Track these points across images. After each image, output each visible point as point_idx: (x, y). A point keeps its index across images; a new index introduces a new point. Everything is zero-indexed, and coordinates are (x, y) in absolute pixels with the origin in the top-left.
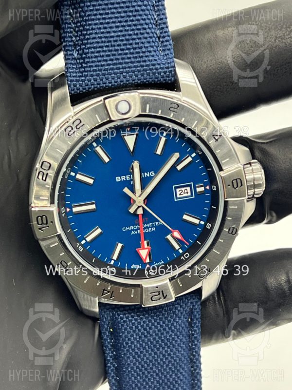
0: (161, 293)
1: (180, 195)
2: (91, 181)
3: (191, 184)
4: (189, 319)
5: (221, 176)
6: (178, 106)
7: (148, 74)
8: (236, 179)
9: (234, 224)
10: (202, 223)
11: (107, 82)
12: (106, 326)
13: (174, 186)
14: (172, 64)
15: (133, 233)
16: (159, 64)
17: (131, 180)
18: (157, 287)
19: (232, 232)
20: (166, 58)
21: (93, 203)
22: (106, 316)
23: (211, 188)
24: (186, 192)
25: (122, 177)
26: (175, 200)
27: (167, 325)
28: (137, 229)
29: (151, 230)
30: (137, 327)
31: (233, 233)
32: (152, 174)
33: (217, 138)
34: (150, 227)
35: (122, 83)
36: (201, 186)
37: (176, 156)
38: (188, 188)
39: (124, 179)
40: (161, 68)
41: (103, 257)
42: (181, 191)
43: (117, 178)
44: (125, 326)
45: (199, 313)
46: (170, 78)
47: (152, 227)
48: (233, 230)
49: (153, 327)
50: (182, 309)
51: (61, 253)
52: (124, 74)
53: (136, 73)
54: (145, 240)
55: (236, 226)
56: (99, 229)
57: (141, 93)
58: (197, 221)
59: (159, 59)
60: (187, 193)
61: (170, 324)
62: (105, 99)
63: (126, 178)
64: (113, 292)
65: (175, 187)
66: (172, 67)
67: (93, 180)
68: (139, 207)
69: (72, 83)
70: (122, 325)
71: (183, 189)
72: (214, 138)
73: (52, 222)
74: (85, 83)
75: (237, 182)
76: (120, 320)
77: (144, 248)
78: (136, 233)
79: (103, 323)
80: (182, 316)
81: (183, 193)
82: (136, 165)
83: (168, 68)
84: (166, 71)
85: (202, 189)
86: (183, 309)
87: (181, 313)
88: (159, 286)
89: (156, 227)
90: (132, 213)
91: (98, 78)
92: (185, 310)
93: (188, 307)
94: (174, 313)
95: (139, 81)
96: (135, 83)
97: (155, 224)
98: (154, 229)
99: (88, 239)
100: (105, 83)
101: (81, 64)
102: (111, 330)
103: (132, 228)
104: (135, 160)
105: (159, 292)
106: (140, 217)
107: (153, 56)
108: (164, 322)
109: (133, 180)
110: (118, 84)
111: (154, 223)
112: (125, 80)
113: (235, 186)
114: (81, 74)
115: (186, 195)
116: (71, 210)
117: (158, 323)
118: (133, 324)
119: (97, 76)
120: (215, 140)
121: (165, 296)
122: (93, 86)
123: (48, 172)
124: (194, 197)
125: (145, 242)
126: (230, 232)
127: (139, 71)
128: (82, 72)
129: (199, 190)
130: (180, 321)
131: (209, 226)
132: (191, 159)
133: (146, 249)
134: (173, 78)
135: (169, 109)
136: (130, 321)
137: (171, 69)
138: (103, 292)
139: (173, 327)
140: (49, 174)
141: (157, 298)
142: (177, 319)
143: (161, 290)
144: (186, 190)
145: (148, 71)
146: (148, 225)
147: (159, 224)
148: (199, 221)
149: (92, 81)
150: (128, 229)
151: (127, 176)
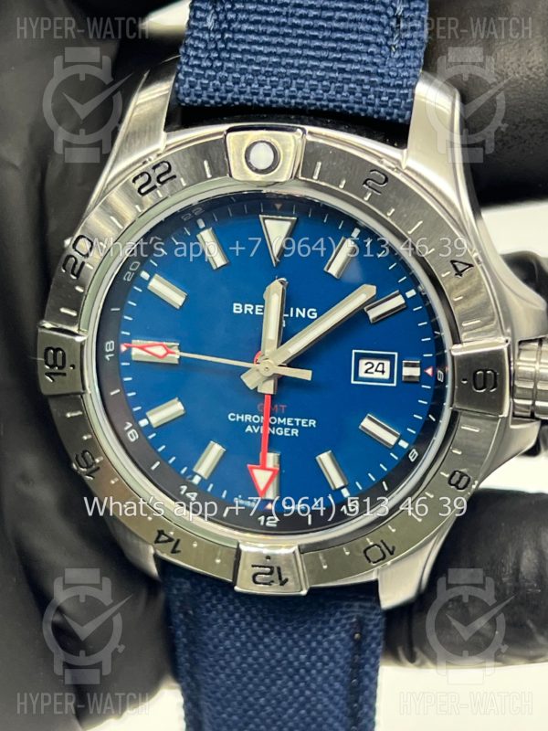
0: (276, 570)
1: (366, 372)
2: (178, 300)
3: (394, 356)
4: (357, 635)
5: (452, 356)
6: (386, 180)
7: (352, 91)
8: (485, 370)
9: (465, 467)
10: (404, 444)
11: (261, 93)
13: (354, 351)
14: (411, 81)
15: (249, 429)
16: (382, 75)
18: (268, 557)
19: (458, 482)
20: (401, 65)
23: (435, 372)
24: (380, 368)
25: (246, 305)
26: (353, 382)
28: (260, 424)
29: (290, 432)
31: (461, 485)
32: (311, 313)
33: (460, 267)
34: (287, 426)
35: (293, 101)
36: (414, 365)
38: (387, 364)
39: (250, 310)
40: (383, 84)
41: (179, 464)
42: (370, 366)
43: (235, 305)
47: (291, 427)
48: (461, 478)
50: (338, 614)
51: (85, 435)
52: (299, 81)
53: (325, 83)
54: (270, 451)
55: (469, 472)
56: (180, 404)
57: (311, 133)
58: (390, 439)
59: (384, 64)
60: (383, 372)
62: (230, 130)
63: (254, 310)
64: (178, 541)
65: (356, 354)
66: (408, 87)
67: (183, 299)
68: (266, 379)
69: (187, 79)
71: (376, 362)
72: (455, 267)
73: (73, 366)
74: (214, 84)
75: (486, 375)
77: (264, 468)
78: (256, 431)
80: (339, 627)
81: (373, 371)
82: (276, 287)
83: (399, 87)
84: (394, 94)
85: (416, 372)
87: (337, 622)
88: (275, 555)
89: (300, 428)
90: (251, 388)
91: (242, 77)
95: (331, 105)
97: (300, 422)
99: (154, 419)
100: (257, 94)
101: (216, 42)
103: (248, 417)
104: (280, 277)
105: (271, 568)
106: (267, 400)
107: (372, 54)
111: (298, 420)
112: (299, 94)
113: (480, 385)
114: (209, 64)
115: (378, 375)
116: (129, 351)
119: (241, 74)
120: (455, 272)
121: (283, 579)
122: (230, 95)
123: (85, 260)
124: (395, 385)
126: (453, 481)
128: (212, 61)
129: (407, 371)
131: (413, 455)
132: (404, 302)
133: (269, 470)
135: (365, 183)
137: (406, 91)
138: (158, 537)
140: (87, 265)
141: (266, 579)
142: (326, 630)
143: (278, 565)
144: (381, 366)
145: (352, 86)
146: (284, 419)
147: (307, 423)
148: (395, 439)
149: (228, 83)
150: (240, 420)
151: (257, 306)
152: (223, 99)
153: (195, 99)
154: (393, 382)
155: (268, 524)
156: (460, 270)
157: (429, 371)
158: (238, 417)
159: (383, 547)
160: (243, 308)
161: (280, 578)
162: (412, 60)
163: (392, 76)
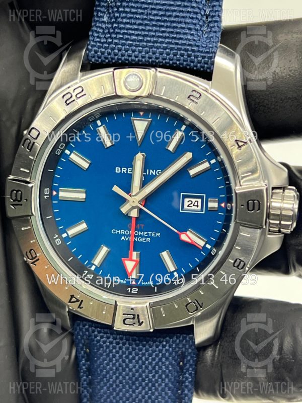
0: (136, 317)
1: (188, 206)
2: (86, 165)
3: (204, 196)
4: (181, 363)
6: (201, 96)
7: (182, 55)
8: (254, 201)
9: (242, 257)
10: (208, 246)
11: (133, 56)
12: (81, 345)
13: (182, 194)
14: (214, 50)
15: (123, 238)
16: (198, 46)
18: (132, 309)
19: (238, 265)
20: (208, 41)
21: (84, 192)
23: (226, 205)
24: (196, 204)
25: (123, 168)
26: (181, 211)
27: (150, 363)
28: (129, 235)
29: (145, 240)
31: (240, 267)
32: (158, 172)
34: (144, 236)
35: (151, 60)
36: (214, 201)
37: (189, 156)
38: (200, 200)
39: (125, 171)
40: (199, 51)
41: (83, 259)
42: (190, 202)
43: (117, 168)
44: (101, 351)
45: (194, 359)
46: (208, 66)
47: (146, 237)
48: (240, 263)
49: (134, 361)
50: (171, 349)
51: (31, 240)
52: (153, 49)
53: (167, 50)
54: (134, 251)
55: (245, 259)
56: (85, 224)
57: (159, 72)
58: (201, 243)
59: (199, 40)
60: (197, 206)
62: (115, 69)
63: (127, 171)
64: (82, 301)
66: (212, 53)
67: (88, 165)
68: (133, 208)
71: (194, 200)
72: (237, 144)
73: (26, 200)
74: (108, 52)
75: (254, 203)
77: (131, 260)
78: (127, 239)
80: (171, 358)
81: (192, 205)
82: (139, 157)
83: (208, 53)
84: (205, 56)
85: (216, 205)
86: (173, 350)
87: (170, 354)
88: (136, 308)
89: (151, 237)
90: (124, 212)
91: (123, 48)
92: (175, 351)
93: (179, 348)
94: (160, 351)
96: (166, 63)
97: (151, 234)
99: (70, 233)
100: (131, 56)
101: (109, 29)
102: (88, 350)
103: (123, 232)
105: (134, 315)
106: (134, 221)
107: (192, 35)
108: (147, 359)
110: (145, 61)
111: (150, 233)
112: (154, 56)
113: (250, 209)
115: (195, 208)
116: (58, 194)
117: (140, 358)
119: (122, 46)
120: (237, 146)
122: (116, 57)
123: (35, 141)
124: (204, 213)
125: (135, 254)
126: (236, 265)
127: (172, 49)
128: (106, 39)
129: (211, 205)
130: (167, 363)
131: (214, 251)
132: (209, 166)
133: (134, 261)
135: (189, 97)
136: (108, 347)
137: (211, 55)
138: (71, 299)
139: (157, 367)
140: (36, 144)
141: (131, 322)
142: (164, 359)
143: (138, 314)
144: (196, 203)
145: (182, 52)
146: (143, 233)
147: (155, 235)
148: (204, 243)
149: (115, 51)
150: (118, 233)
151: (129, 169)
152: (112, 59)
153: (97, 59)
154: (203, 211)
155: (132, 292)
156: (240, 145)
157: (223, 205)
158: (117, 232)
159: (196, 303)
160: (121, 170)
161: (139, 321)
162: (214, 38)
163: (203, 47)
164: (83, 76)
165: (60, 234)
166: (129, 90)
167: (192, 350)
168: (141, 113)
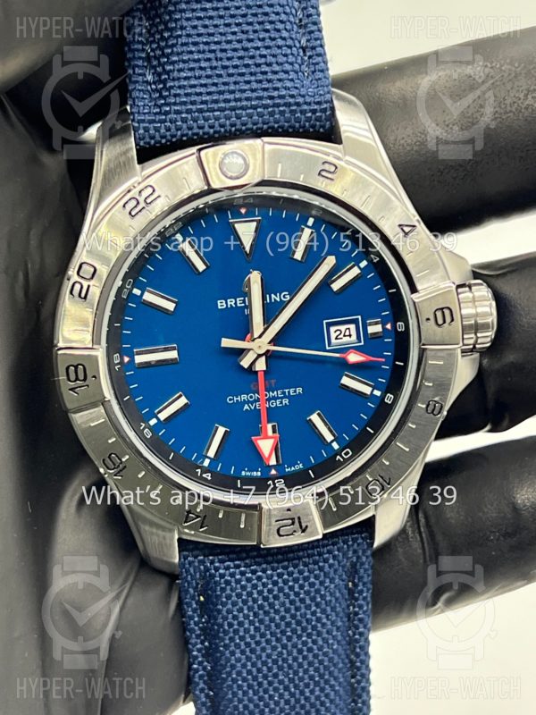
0: (297, 521)
1: (336, 338)
2: (170, 306)
3: (358, 319)
4: (350, 584)
5: (414, 303)
6: (336, 168)
7: (282, 113)
8: (442, 309)
9: (437, 396)
10: (377, 393)
11: (206, 126)
12: (191, 591)
13: (325, 322)
14: (328, 97)
15: (246, 407)
16: (303, 96)
17: (246, 307)
18: (289, 510)
19: (434, 410)
20: (315, 86)
21: (174, 349)
22: (192, 570)
23: (394, 326)
24: (347, 333)
25: (229, 301)
26: (328, 348)
27: (308, 593)
28: (256, 401)
29: (281, 403)
30: (250, 594)
31: (435, 412)
32: (284, 296)
33: (407, 229)
34: (278, 398)
36: (376, 323)
37: (331, 261)
38: (352, 327)
39: (233, 304)
40: (306, 103)
41: (189, 452)
42: (338, 332)
43: (219, 301)
44: (228, 592)
45: (370, 572)
46: (322, 123)
47: (282, 398)
48: (435, 406)
49: (281, 595)
50: (336, 562)
51: (110, 438)
52: (237, 112)
53: (259, 110)
54: (269, 422)
55: (441, 399)
56: (183, 397)
57: (267, 142)
58: (367, 390)
59: (303, 86)
60: (350, 336)
61: (312, 589)
62: (200, 150)
63: (236, 303)
64: (205, 516)
65: (327, 323)
66: (326, 102)
67: (174, 305)
68: (259, 356)
69: (141, 125)
70: (223, 590)
71: (343, 328)
72: (402, 230)
73: (94, 377)
74: (165, 126)
75: (443, 312)
76: (218, 579)
77: (267, 437)
78: (253, 408)
79: (186, 585)
80: (337, 577)
81: (342, 335)
82: (255, 278)
83: (319, 103)
84: (316, 110)
85: (378, 328)
86: (339, 563)
87: (336, 571)
88: (293, 507)
89: (289, 397)
90: (246, 367)
91: (189, 116)
92: (342, 564)
93: (348, 559)
94: (321, 569)
95: (265, 127)
96: (257, 129)
97: (289, 392)
98: (286, 401)
99: (163, 416)
100: (202, 128)
101: (159, 91)
102: (202, 599)
103: (244, 397)
104: (254, 270)
105: (293, 519)
106: (261, 377)
107: (292, 80)
108: (301, 587)
109: (249, 307)
110: (226, 131)
111: (287, 390)
112: (238, 122)
113: (440, 322)
115: (346, 339)
116: (132, 360)
117: (291, 588)
118: (244, 588)
119: (188, 113)
121: (304, 527)
122: (179, 133)
123: (91, 283)
124: (362, 343)
125: (269, 426)
127: (266, 107)
128: (160, 107)
129: (372, 329)
130: (332, 586)
131: (389, 398)
132: (359, 271)
133: (271, 438)
134: (328, 123)
135: (319, 174)
136: (238, 582)
137: (325, 106)
138: (187, 517)
139: (318, 596)
140: (93, 287)
141: (288, 530)
142: (328, 580)
143: (297, 515)
144: (348, 330)
145: (281, 109)
146: (275, 393)
147: (295, 391)
148: (371, 389)
149: (177, 123)
150: (237, 401)
151: (238, 299)
154: (360, 342)
156: (407, 231)
158: (235, 399)
159: (381, 480)
160: (226, 303)
161: (301, 526)
163: (321, 95)
164: (143, 169)
165: (146, 421)
166: (231, 178)
167: (367, 557)
168: (243, 211)
